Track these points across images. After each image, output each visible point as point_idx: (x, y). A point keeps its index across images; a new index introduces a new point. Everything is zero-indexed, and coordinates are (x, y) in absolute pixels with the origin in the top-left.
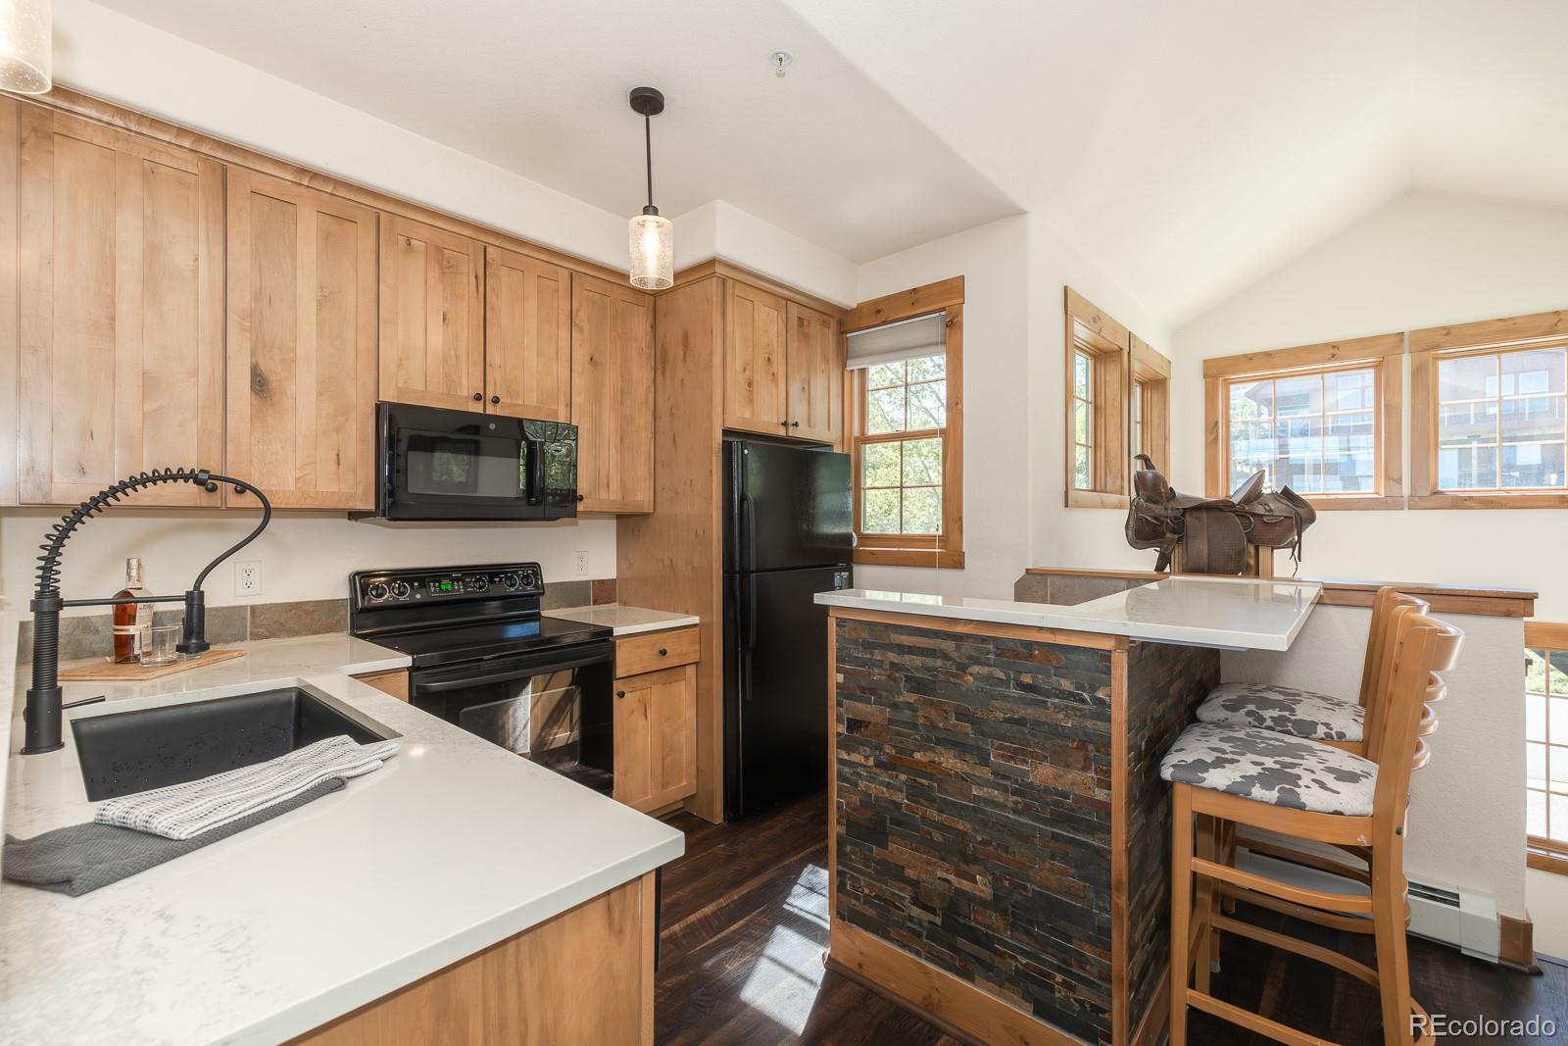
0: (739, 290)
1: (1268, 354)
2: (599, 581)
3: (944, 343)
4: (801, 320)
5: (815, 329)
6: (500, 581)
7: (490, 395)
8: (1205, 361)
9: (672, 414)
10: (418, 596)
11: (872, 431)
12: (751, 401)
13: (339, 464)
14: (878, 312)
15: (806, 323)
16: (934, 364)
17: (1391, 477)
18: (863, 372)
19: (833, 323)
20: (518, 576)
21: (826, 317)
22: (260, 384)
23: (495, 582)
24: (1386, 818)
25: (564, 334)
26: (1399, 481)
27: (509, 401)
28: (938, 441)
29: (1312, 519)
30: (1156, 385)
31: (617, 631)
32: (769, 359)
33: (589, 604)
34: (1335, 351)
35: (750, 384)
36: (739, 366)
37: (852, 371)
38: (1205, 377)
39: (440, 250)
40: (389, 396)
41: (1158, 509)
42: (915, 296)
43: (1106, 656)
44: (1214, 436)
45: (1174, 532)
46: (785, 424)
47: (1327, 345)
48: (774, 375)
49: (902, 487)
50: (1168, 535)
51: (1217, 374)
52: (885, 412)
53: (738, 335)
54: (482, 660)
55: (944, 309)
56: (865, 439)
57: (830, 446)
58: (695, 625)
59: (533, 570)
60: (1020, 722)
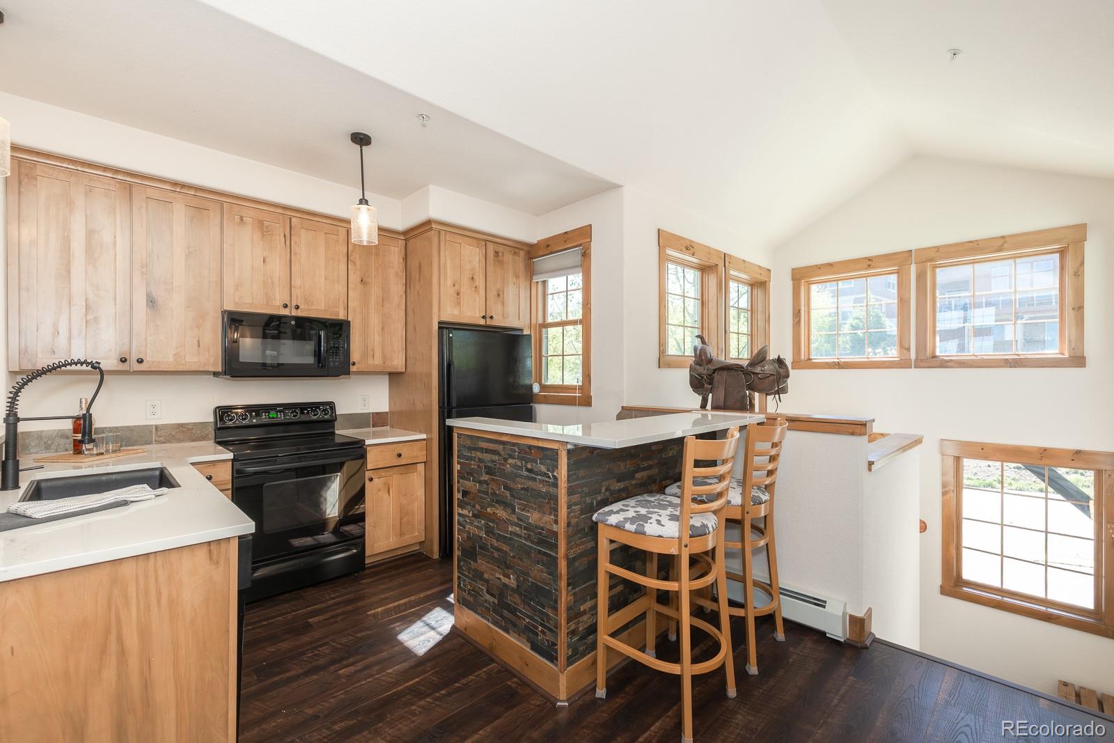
0: (449, 237)
1: (830, 265)
2: (376, 413)
3: (581, 266)
4: (497, 253)
5: (508, 257)
6: (308, 413)
7: (294, 304)
8: (793, 269)
9: (414, 313)
10: (254, 421)
11: (550, 320)
12: (459, 304)
13: (199, 346)
14: (548, 246)
15: (500, 254)
16: (577, 279)
17: (904, 347)
18: (544, 282)
19: (522, 253)
20: (320, 409)
21: (516, 250)
22: (152, 302)
23: (304, 413)
25: (343, 267)
26: (908, 349)
27: (306, 307)
28: (579, 327)
30: (760, 285)
31: (367, 442)
32: (473, 278)
33: (370, 427)
34: (870, 263)
35: (458, 294)
36: (449, 282)
37: (537, 282)
38: (793, 279)
39: (261, 222)
40: (230, 307)
42: (566, 237)
43: (557, 453)
44: (797, 320)
45: (710, 384)
46: (484, 317)
47: (866, 258)
48: (476, 287)
49: (563, 356)
50: (706, 385)
51: (801, 277)
52: (555, 308)
53: (449, 265)
54: (278, 456)
55: (580, 245)
56: (546, 325)
57: (522, 330)
58: (424, 440)
59: (331, 405)
60: (527, 490)
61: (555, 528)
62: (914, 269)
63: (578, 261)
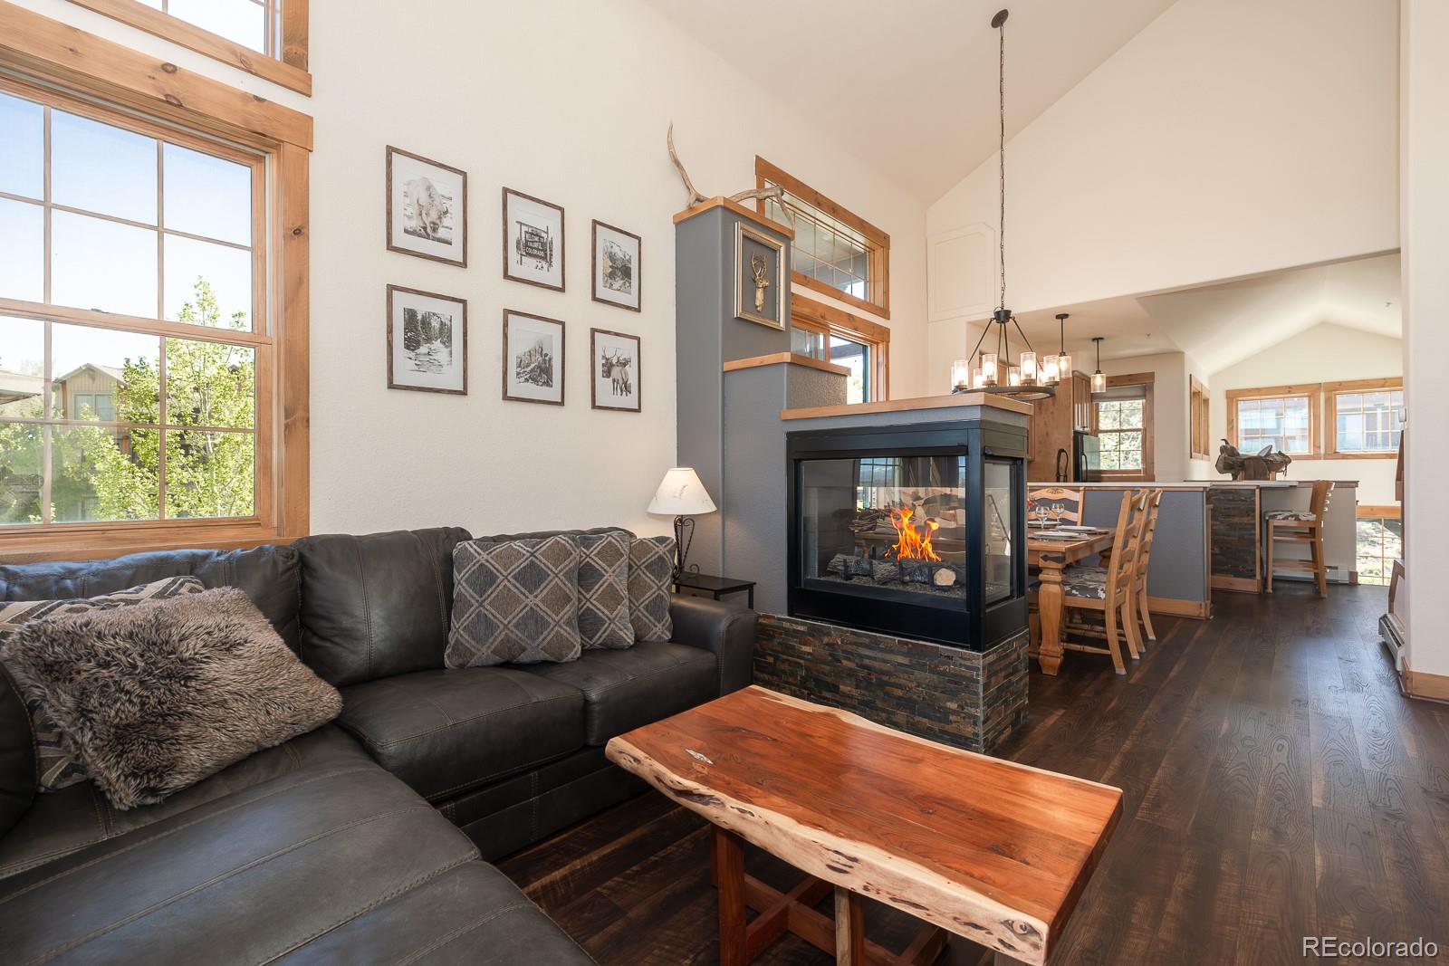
1: (1258, 389)
3: (1143, 396)
8: (1226, 391)
9: (1046, 424)
11: (1103, 428)
17: (1317, 446)
26: (1319, 447)
28: (1140, 433)
29: (1290, 461)
30: (1206, 401)
34: (1288, 390)
38: (1227, 398)
41: (1234, 459)
42: (1130, 377)
43: (1253, 490)
47: (1286, 387)
49: (1119, 450)
51: (1233, 397)
52: (1106, 421)
55: (1145, 383)
56: (1097, 432)
60: (1229, 508)
61: (1253, 522)
62: (1322, 395)
63: (1139, 392)
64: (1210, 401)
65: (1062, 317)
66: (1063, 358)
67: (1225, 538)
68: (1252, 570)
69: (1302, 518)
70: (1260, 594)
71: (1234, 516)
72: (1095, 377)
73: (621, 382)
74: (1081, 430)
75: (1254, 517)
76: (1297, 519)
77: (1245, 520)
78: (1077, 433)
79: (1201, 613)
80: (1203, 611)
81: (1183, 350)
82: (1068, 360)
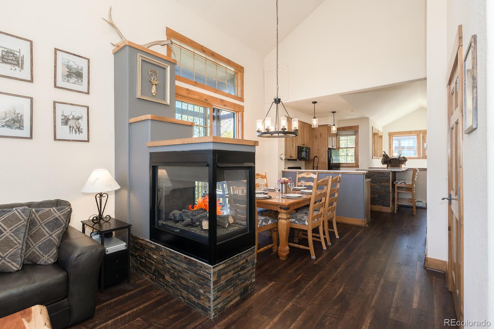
1: (400, 132)
3: (355, 135)
8: (389, 133)
9: (318, 145)
11: (341, 147)
13: (296, 154)
14: (344, 129)
17: (419, 154)
18: (339, 138)
22: (292, 145)
24: (412, 185)
25: (308, 135)
26: (420, 154)
28: (354, 149)
29: (407, 160)
30: (381, 137)
34: (411, 132)
38: (389, 135)
40: (298, 145)
41: (387, 159)
42: (350, 127)
43: (389, 172)
44: (390, 146)
45: (389, 162)
47: (409, 131)
51: (391, 135)
52: (342, 144)
55: (355, 130)
60: (381, 179)
61: (389, 185)
62: (421, 135)
63: (354, 133)
64: (383, 137)
65: (315, 103)
66: (315, 119)
67: (380, 191)
68: (389, 204)
69: (407, 183)
70: (391, 213)
71: (383, 183)
72: (333, 127)
73: (75, 127)
74: (332, 147)
75: (390, 183)
76: (405, 184)
77: (386, 184)
78: (329, 149)
79: (362, 224)
80: (363, 223)
81: (368, 117)
82: (316, 120)
